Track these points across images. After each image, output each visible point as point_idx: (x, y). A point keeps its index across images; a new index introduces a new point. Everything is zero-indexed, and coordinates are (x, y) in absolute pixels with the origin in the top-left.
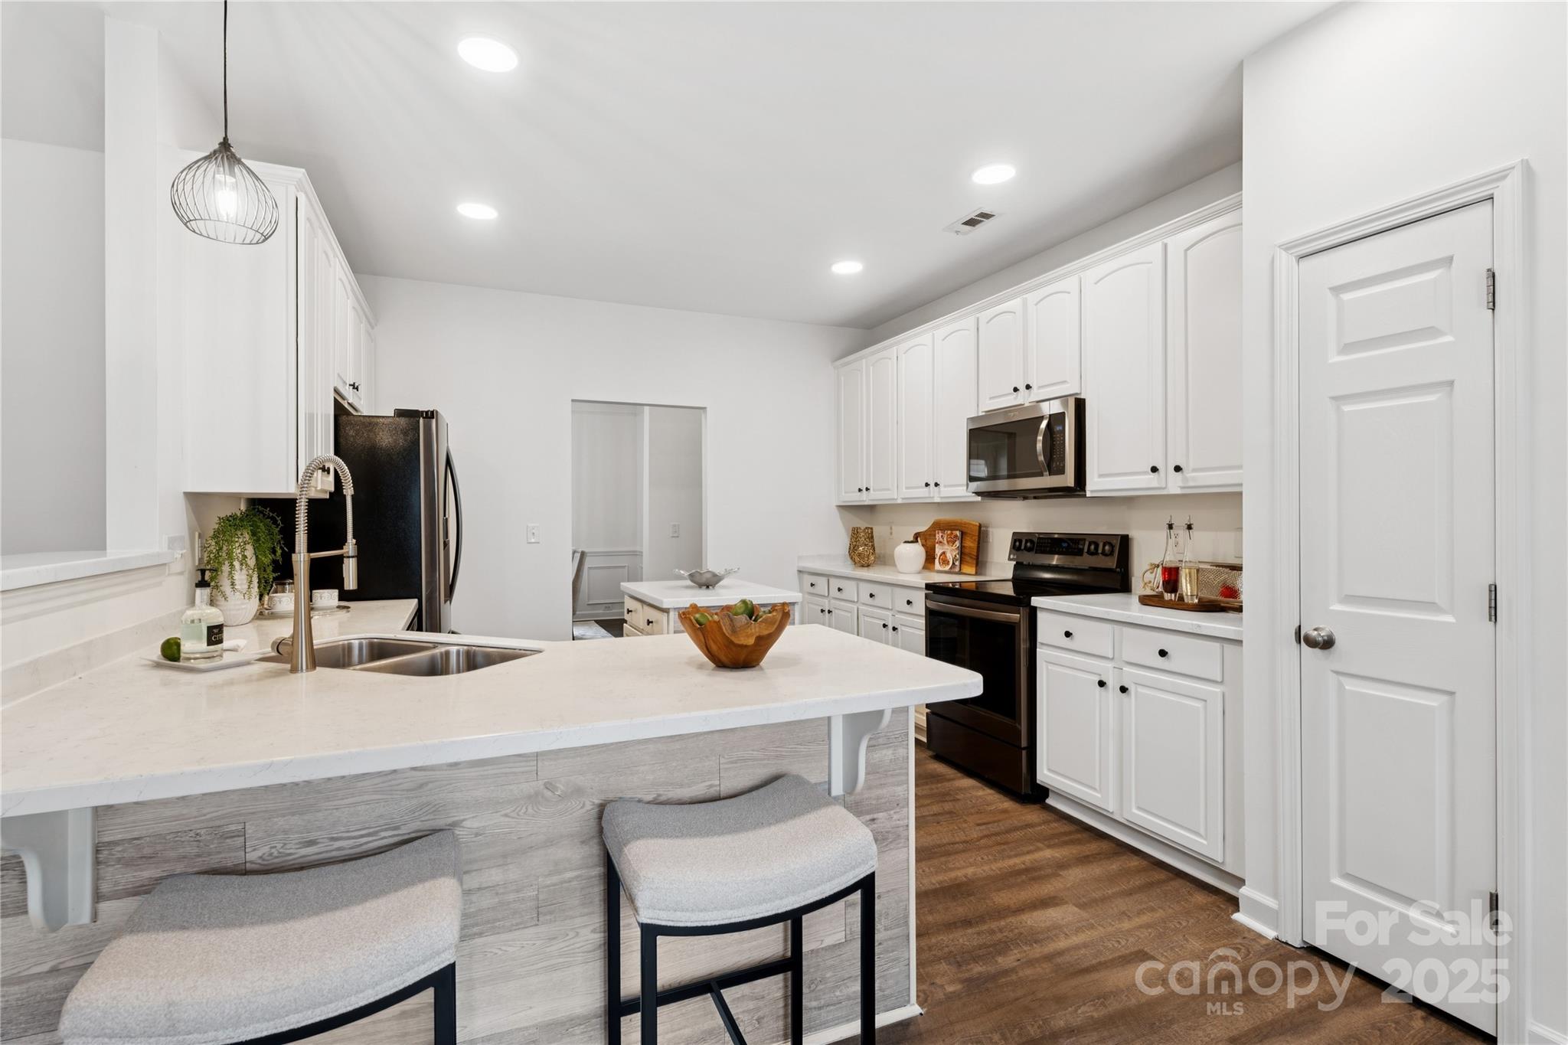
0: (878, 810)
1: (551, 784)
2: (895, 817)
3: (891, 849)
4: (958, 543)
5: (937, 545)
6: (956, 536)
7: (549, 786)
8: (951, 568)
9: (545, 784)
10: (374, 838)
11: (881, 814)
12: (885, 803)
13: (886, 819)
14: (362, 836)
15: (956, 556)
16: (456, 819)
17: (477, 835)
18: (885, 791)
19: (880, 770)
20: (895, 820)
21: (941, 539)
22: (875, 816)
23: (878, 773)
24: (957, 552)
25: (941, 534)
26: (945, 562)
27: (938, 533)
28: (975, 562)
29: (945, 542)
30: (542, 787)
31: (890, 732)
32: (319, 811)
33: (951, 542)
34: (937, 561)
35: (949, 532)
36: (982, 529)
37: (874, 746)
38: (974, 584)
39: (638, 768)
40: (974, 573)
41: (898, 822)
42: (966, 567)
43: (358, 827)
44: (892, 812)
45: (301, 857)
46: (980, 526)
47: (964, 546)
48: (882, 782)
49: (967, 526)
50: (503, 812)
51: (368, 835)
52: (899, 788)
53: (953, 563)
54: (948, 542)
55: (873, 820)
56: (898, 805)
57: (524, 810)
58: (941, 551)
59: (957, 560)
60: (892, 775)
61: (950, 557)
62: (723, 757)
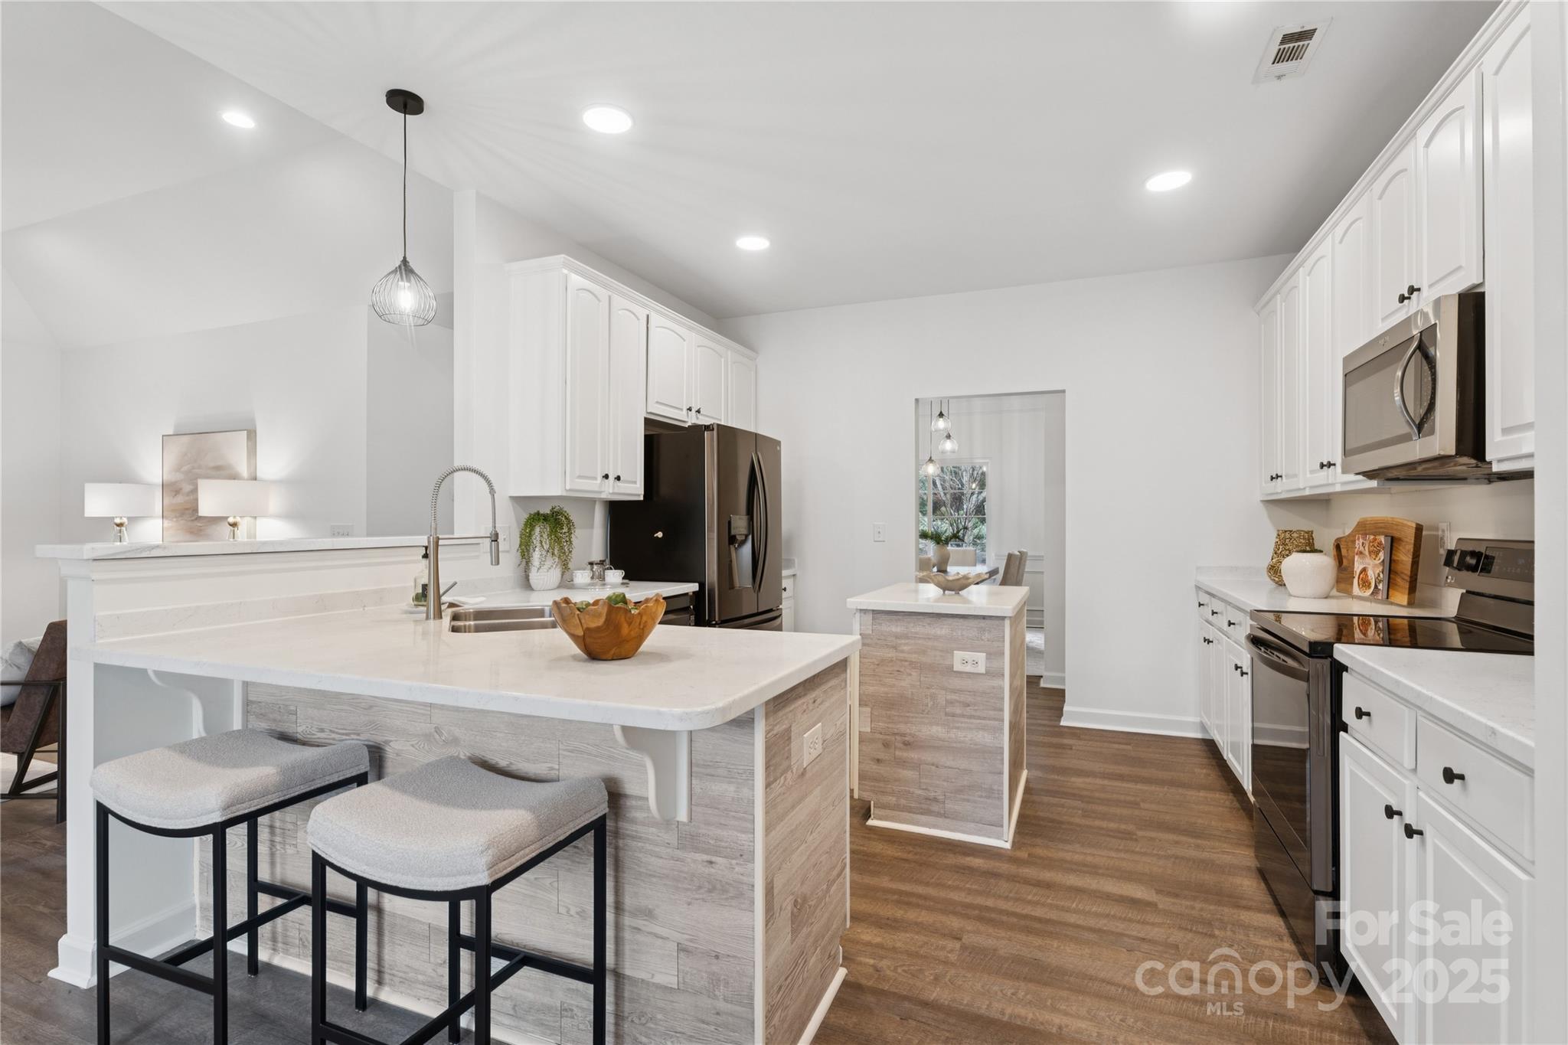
0: (717, 853)
1: (438, 728)
2: (737, 869)
3: (731, 906)
4: (1381, 555)
5: (1356, 558)
6: (1380, 544)
7: (437, 730)
8: (1373, 593)
9: (435, 728)
10: (347, 738)
11: (721, 859)
12: (726, 848)
13: (726, 867)
14: (343, 734)
15: (1379, 575)
16: (387, 738)
17: (398, 755)
18: (725, 833)
19: (720, 807)
20: (738, 873)
21: (1362, 548)
22: (714, 859)
23: (718, 809)
24: (1381, 568)
25: (1361, 541)
26: (1365, 583)
27: (1359, 539)
28: (1407, 585)
29: (1367, 553)
30: (433, 730)
31: (733, 764)
32: (325, 709)
33: (1374, 553)
34: (1355, 581)
35: (1372, 537)
36: (1424, 533)
37: (713, 776)
38: (1406, 621)
39: (495, 734)
40: (1405, 603)
41: (741, 877)
42: (1397, 593)
43: (339, 727)
44: (734, 862)
45: (319, 738)
46: (1419, 529)
47: (1394, 561)
48: (723, 822)
49: (1399, 527)
50: (411, 743)
51: (346, 734)
52: (743, 836)
53: (1376, 587)
54: (1370, 552)
55: (711, 862)
56: (741, 855)
57: (422, 745)
58: (1361, 567)
59: (1380, 581)
60: (734, 817)
61: (1371, 575)
62: (562, 743)
